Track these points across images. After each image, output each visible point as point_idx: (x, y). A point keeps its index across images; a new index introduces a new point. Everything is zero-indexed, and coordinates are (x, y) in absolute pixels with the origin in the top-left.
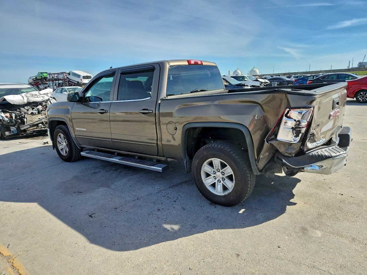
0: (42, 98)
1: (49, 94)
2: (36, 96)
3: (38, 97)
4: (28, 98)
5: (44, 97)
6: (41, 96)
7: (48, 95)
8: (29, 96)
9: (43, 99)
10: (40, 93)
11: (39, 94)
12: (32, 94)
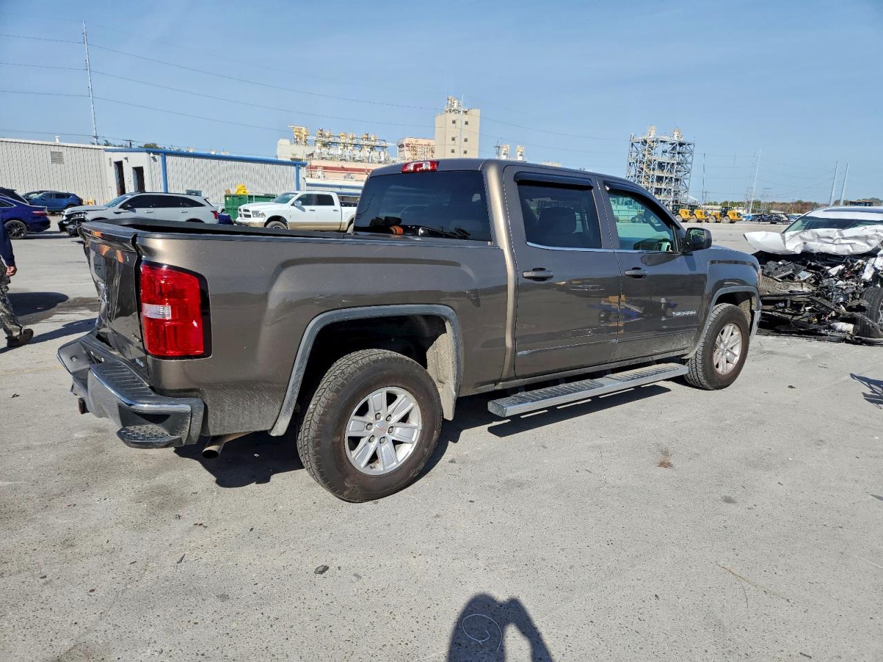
0: (849, 247)
1: (872, 238)
2: (830, 241)
3: (837, 242)
4: (805, 243)
5: (854, 246)
6: (843, 241)
7: (871, 241)
8: (811, 237)
9: (848, 250)
10: (841, 235)
11: (839, 237)
12: (818, 235)
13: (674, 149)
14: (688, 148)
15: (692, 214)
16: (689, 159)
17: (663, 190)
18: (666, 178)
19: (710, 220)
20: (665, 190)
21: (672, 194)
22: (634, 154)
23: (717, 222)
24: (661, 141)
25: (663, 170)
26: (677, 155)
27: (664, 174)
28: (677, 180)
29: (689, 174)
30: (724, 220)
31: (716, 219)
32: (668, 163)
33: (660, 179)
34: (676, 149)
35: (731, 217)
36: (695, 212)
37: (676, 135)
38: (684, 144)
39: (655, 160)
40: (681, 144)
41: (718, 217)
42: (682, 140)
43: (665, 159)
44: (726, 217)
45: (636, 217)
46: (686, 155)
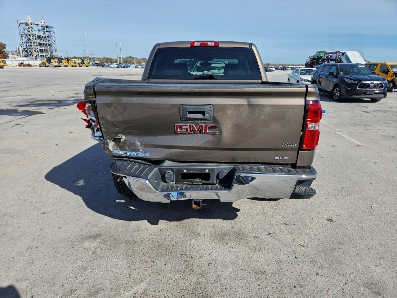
13: (43, 29)
14: (51, 29)
15: (68, 62)
16: (53, 35)
17: (44, 50)
18: (44, 44)
19: (77, 66)
20: (45, 50)
21: (49, 52)
22: (22, 30)
23: (80, 67)
24: (36, 24)
25: (41, 40)
26: (46, 32)
27: (42, 42)
28: (50, 45)
29: (55, 43)
30: (83, 65)
31: (80, 65)
32: (43, 36)
33: (41, 44)
34: (45, 29)
35: (86, 64)
36: (69, 62)
37: (43, 22)
38: (49, 27)
39: (35, 34)
40: (47, 27)
41: (80, 64)
42: (47, 25)
43: (41, 34)
44: (84, 64)
45: (41, 64)
46: (51, 33)
